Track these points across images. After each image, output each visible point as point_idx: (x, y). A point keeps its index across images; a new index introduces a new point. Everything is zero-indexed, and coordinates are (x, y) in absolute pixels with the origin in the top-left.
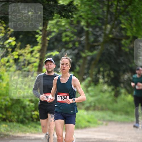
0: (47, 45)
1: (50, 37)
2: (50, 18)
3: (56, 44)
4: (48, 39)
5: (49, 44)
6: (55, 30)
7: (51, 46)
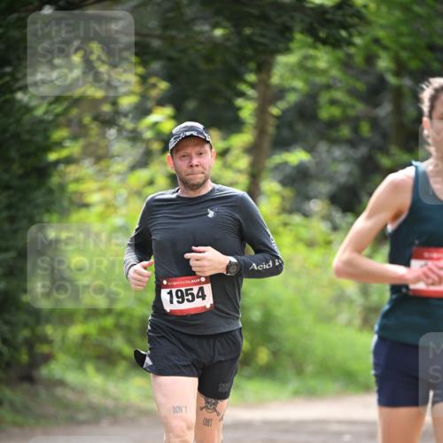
0: (271, 130)
1: (282, 105)
2: (281, 46)
3: (300, 127)
4: (275, 111)
5: (278, 127)
6: (299, 84)
7: (286, 133)
